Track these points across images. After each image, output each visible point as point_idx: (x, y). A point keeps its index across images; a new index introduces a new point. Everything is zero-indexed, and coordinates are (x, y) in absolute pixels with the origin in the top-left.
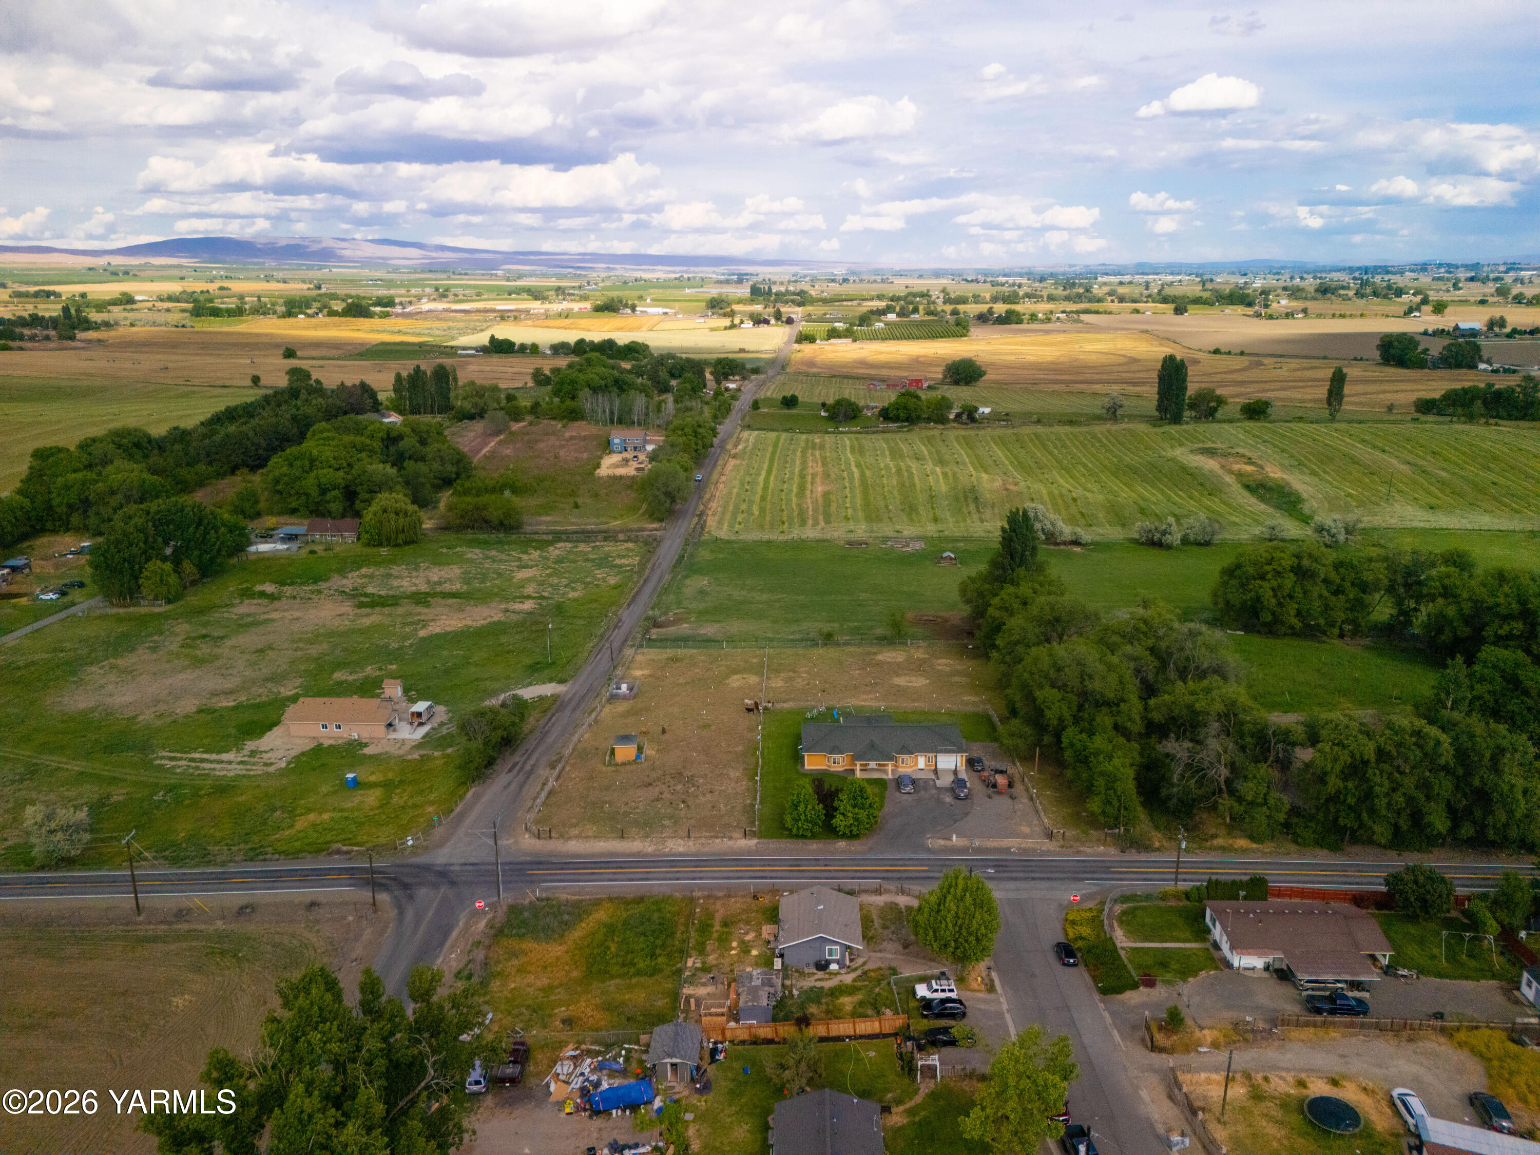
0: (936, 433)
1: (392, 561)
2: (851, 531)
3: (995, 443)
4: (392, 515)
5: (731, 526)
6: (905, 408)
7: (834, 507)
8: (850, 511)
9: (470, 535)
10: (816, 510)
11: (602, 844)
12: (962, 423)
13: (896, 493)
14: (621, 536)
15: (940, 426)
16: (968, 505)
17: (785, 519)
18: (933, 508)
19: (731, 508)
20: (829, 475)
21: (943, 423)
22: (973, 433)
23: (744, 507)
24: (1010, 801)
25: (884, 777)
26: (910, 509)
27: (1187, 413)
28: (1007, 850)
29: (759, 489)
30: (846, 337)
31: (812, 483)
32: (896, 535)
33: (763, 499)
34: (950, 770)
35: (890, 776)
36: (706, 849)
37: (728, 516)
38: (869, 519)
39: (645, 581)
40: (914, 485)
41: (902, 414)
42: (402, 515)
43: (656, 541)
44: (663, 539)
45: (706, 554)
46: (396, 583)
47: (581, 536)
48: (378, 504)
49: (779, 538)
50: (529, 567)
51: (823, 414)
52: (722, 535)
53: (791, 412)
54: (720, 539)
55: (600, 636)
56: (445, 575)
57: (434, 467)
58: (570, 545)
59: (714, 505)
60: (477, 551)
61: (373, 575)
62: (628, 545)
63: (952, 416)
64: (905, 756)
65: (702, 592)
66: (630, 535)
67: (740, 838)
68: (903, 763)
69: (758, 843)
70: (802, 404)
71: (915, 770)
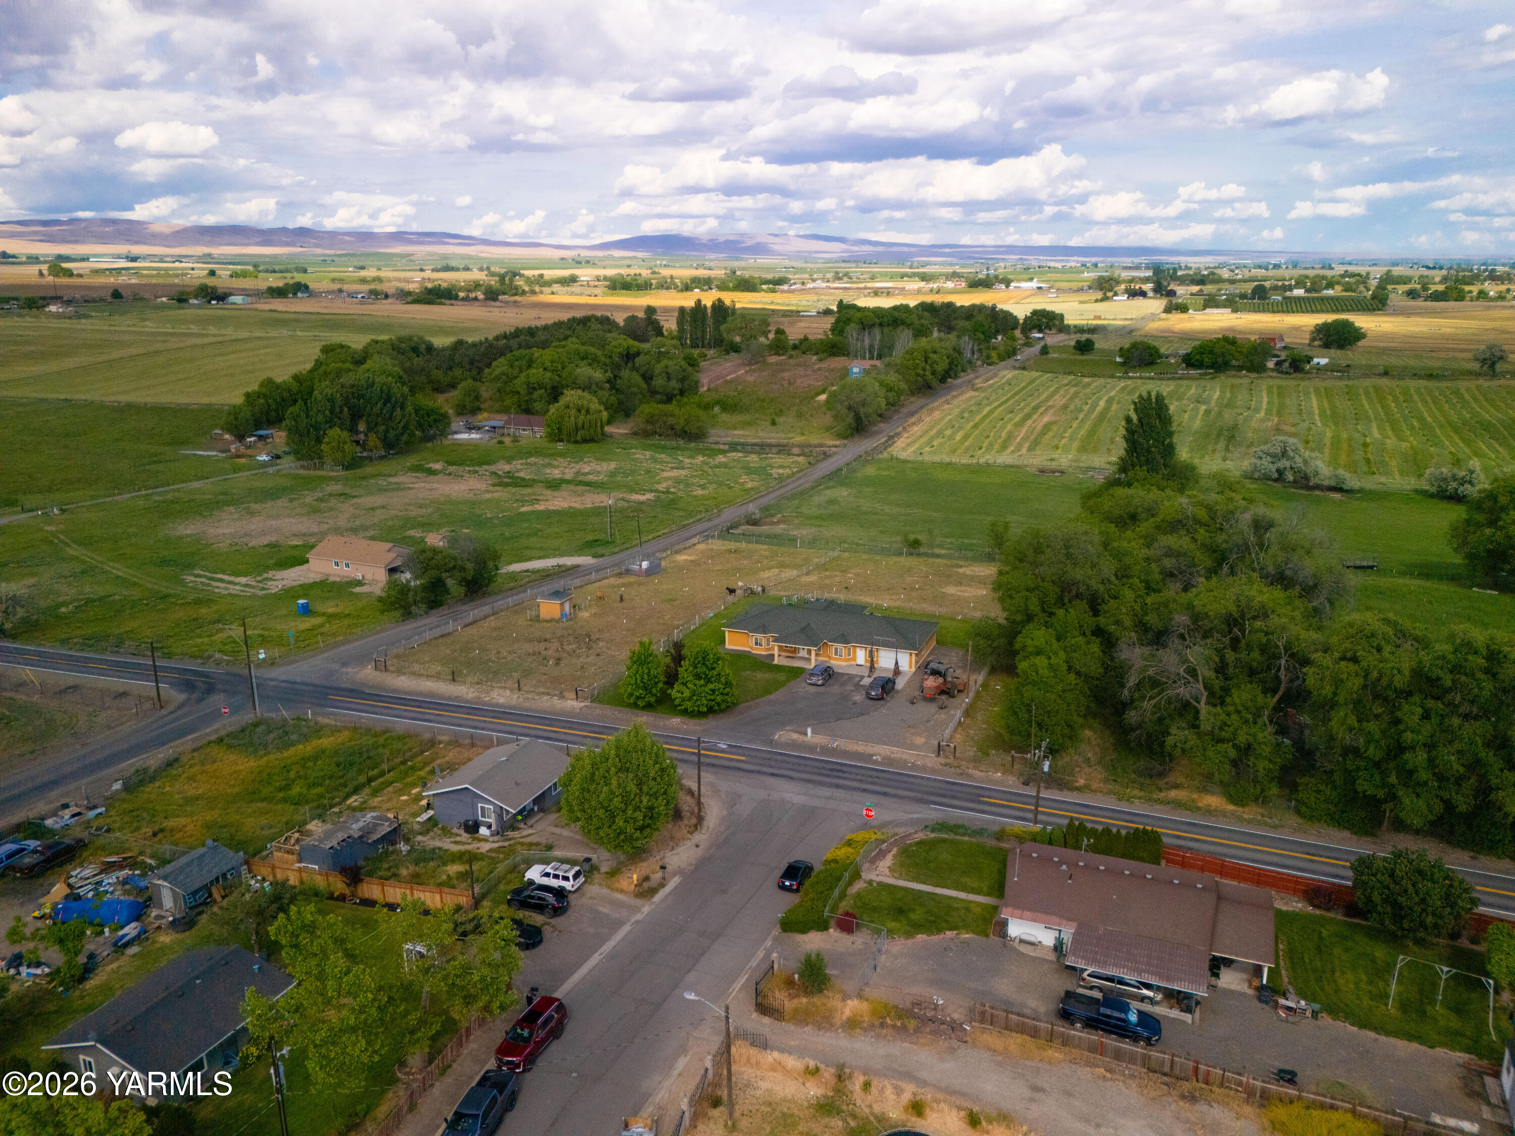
0: (1245, 381)
1: (562, 455)
2: (1053, 460)
3: (1316, 394)
4: (573, 412)
5: (919, 449)
6: (1211, 352)
7: (1050, 435)
8: (1065, 441)
9: (656, 440)
10: (1026, 438)
11: (427, 683)
12: (1282, 372)
14: (796, 450)
15: (1254, 375)
17: (985, 445)
19: (933, 432)
20: (1067, 408)
21: (1258, 372)
22: (1291, 383)
24: (932, 711)
25: (804, 665)
28: (868, 757)
29: (978, 418)
30: (1225, 307)
31: (1042, 414)
32: (1105, 466)
33: (976, 426)
35: (810, 665)
36: (527, 704)
37: (923, 440)
38: (1083, 448)
39: (783, 486)
41: (1206, 360)
42: (583, 412)
43: (826, 456)
44: (835, 453)
45: (870, 470)
46: (548, 471)
47: (757, 448)
48: (563, 400)
49: (965, 461)
50: (683, 468)
51: (1118, 359)
52: (903, 455)
53: (1084, 357)
54: (897, 459)
55: (684, 526)
56: (598, 468)
57: (659, 382)
58: (740, 454)
59: (915, 428)
60: (648, 453)
61: (535, 464)
62: (797, 458)
63: (1271, 364)
64: (839, 646)
65: (831, 502)
66: (805, 450)
67: (573, 699)
68: (836, 654)
69: (586, 706)
70: (1098, 350)
71: (852, 665)
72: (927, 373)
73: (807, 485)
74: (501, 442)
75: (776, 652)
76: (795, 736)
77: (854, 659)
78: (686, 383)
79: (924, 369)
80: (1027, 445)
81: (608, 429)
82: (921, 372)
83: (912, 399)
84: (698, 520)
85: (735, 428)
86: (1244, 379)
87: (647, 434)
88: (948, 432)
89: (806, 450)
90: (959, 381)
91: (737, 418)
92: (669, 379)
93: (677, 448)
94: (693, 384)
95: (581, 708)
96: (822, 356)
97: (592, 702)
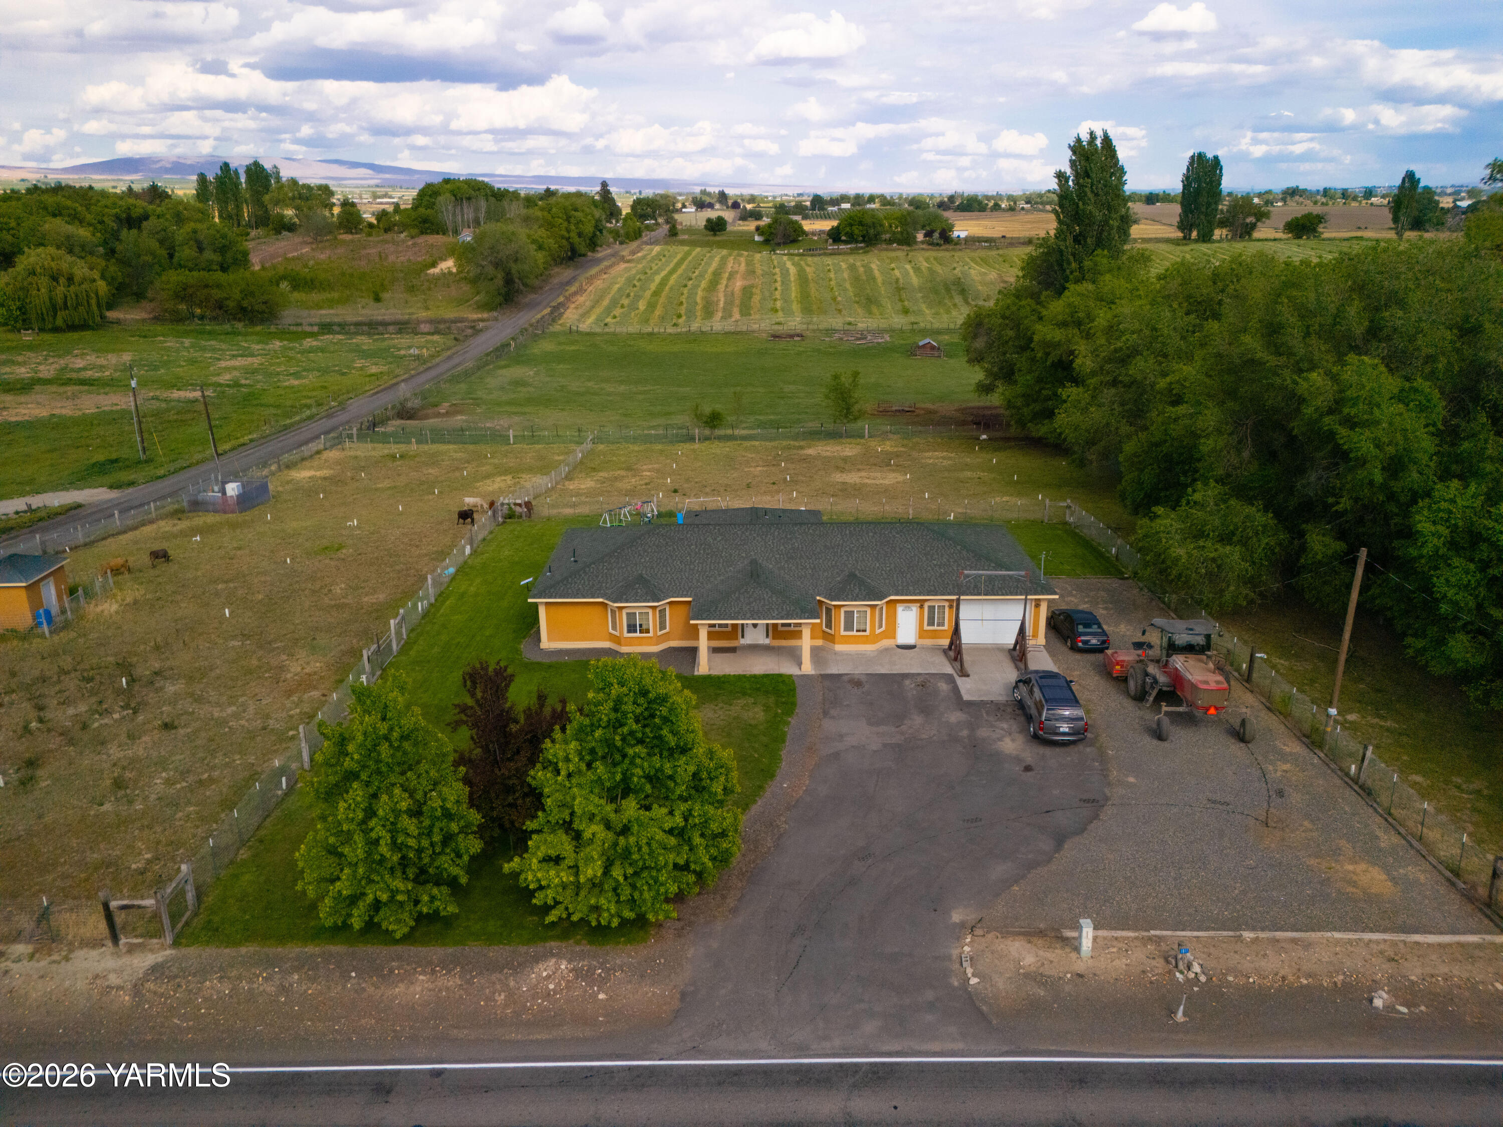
0: (900, 254)
1: (30, 347)
2: (779, 324)
3: (976, 263)
4: (43, 281)
5: (598, 320)
6: (861, 223)
7: (756, 299)
8: (779, 304)
9: (196, 325)
10: (729, 303)
12: (932, 244)
13: (848, 286)
14: (424, 328)
15: (905, 248)
16: (951, 297)
17: (683, 312)
18: (901, 300)
19: (606, 302)
20: (754, 272)
21: (909, 244)
22: (947, 254)
23: (626, 302)
24: (1235, 748)
25: (787, 668)
26: (869, 302)
27: (1218, 233)
29: (653, 287)
31: (729, 279)
32: (847, 327)
33: (656, 293)
34: (998, 648)
35: (807, 667)
37: (598, 310)
38: (807, 310)
39: (430, 368)
40: (874, 279)
41: (856, 232)
42: (62, 281)
43: (477, 332)
44: (487, 328)
45: (547, 346)
46: (6, 370)
47: (365, 328)
48: (22, 263)
49: (670, 330)
50: (253, 355)
51: (757, 238)
52: (582, 327)
53: (717, 238)
54: (577, 331)
55: (286, 427)
56: (102, 361)
57: (187, 253)
58: (340, 337)
59: (581, 299)
60: (187, 342)
62: (429, 337)
63: (920, 237)
64: (855, 606)
65: (518, 383)
66: (439, 326)
67: (94, 943)
68: (849, 626)
69: (156, 970)
70: (731, 232)
71: (887, 650)
72: (573, 235)
73: (470, 364)
75: (703, 643)
77: (891, 632)
78: (229, 255)
79: (568, 231)
80: (736, 310)
81: (111, 315)
82: (567, 235)
83: (556, 270)
84: (309, 418)
85: (321, 308)
86: (899, 253)
87: (178, 319)
89: (442, 326)
90: (599, 255)
91: (315, 296)
92: (201, 249)
93: (235, 333)
94: (239, 257)
95: (137, 990)
96: (414, 231)
97: (176, 944)
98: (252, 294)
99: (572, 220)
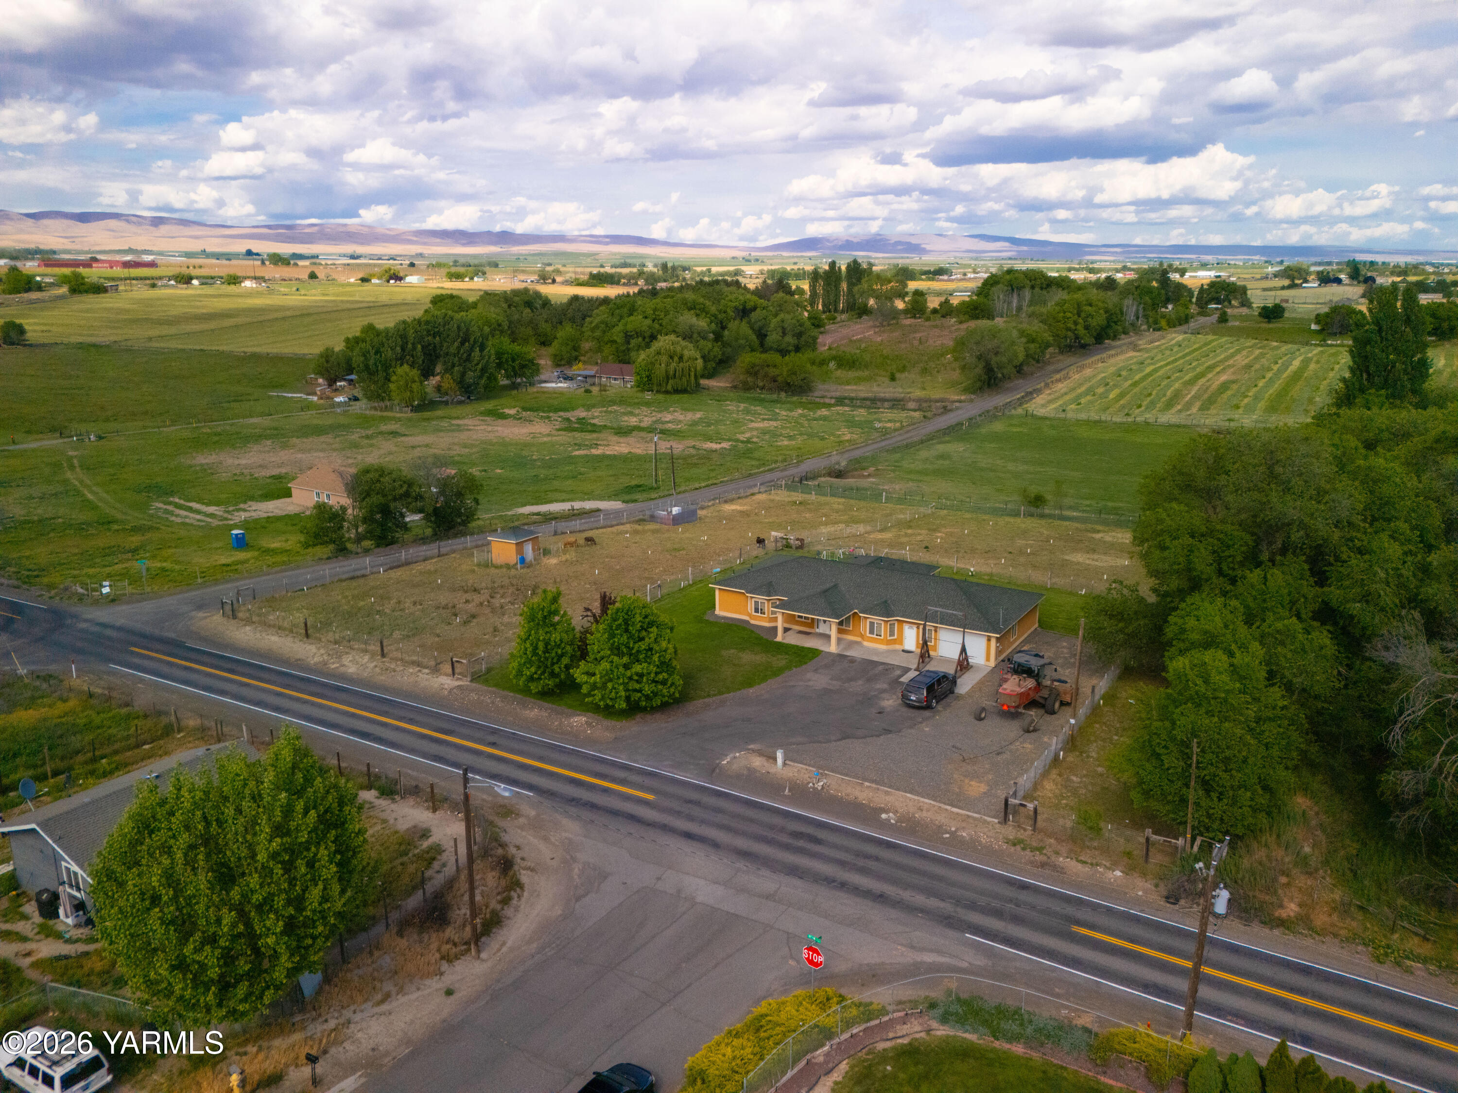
1: (648, 404)
2: (1230, 420)
4: (664, 358)
5: (1061, 406)
7: (1228, 394)
8: (1246, 401)
9: (757, 393)
10: (1197, 397)
11: (274, 638)
14: (912, 405)
17: (1145, 403)
19: (1081, 390)
20: (1252, 367)
28: (872, 813)
29: (1138, 377)
31: (1218, 373)
33: (1136, 383)
35: (833, 648)
37: (1067, 397)
38: (1272, 408)
42: (676, 359)
43: (946, 410)
44: (957, 408)
45: (998, 427)
46: (626, 418)
47: (868, 403)
48: (656, 345)
49: (1117, 419)
50: (776, 420)
51: (1313, 327)
52: (1041, 412)
53: (1271, 326)
54: (1032, 415)
55: (750, 475)
56: (681, 417)
57: (773, 338)
58: (847, 409)
59: (1060, 385)
60: (742, 406)
61: (615, 411)
62: (912, 413)
64: (876, 619)
65: (942, 457)
66: (923, 405)
67: (447, 675)
68: (871, 632)
69: (459, 687)
70: (1288, 319)
71: (895, 651)
72: (1080, 328)
73: (915, 439)
74: (587, 391)
75: (780, 624)
76: (757, 762)
77: (900, 640)
78: (803, 339)
79: (1076, 323)
80: (1198, 404)
81: (704, 382)
82: (1073, 327)
83: (1061, 357)
84: (770, 470)
85: (848, 384)
87: (747, 388)
88: (1101, 390)
89: (925, 405)
90: (1118, 343)
91: (852, 374)
92: (784, 334)
93: (777, 401)
94: (810, 340)
95: (451, 690)
96: (962, 318)
97: (472, 681)
98: (795, 373)
99: (1083, 315)
